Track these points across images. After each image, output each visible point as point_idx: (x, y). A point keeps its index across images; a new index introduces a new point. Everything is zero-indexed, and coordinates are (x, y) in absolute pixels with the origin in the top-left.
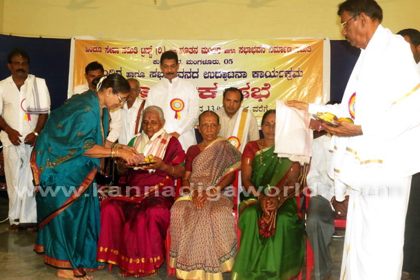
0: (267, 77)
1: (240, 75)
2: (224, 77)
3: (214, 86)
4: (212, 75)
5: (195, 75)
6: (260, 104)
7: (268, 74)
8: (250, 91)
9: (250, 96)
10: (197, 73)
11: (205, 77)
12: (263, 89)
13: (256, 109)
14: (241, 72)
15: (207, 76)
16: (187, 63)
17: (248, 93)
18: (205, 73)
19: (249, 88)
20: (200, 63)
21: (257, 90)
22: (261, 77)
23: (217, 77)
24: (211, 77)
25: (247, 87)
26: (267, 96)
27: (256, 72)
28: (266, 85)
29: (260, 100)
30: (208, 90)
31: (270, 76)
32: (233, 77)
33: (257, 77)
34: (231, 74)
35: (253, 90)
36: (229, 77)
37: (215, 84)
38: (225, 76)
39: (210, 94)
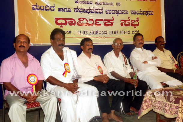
0: (137, 14)
1: (124, 12)
2: (116, 14)
3: (112, 19)
4: (110, 12)
5: (101, 11)
6: (135, 29)
7: (138, 12)
8: (130, 22)
9: (130, 25)
10: (102, 10)
11: (107, 13)
12: (136, 21)
13: (133, 32)
14: (125, 11)
15: (107, 12)
16: (96, 4)
17: (129, 23)
18: (107, 10)
19: (129, 20)
20: (103, 4)
21: (133, 21)
22: (135, 14)
23: (113, 13)
24: (110, 13)
25: (128, 19)
26: (138, 25)
27: (132, 11)
28: (137, 18)
29: (135, 27)
30: (109, 21)
31: (139, 14)
32: (121, 13)
33: (133, 14)
34: (120, 12)
35: (132, 21)
36: (119, 14)
37: (113, 17)
38: (117, 12)
39: (110, 23)
